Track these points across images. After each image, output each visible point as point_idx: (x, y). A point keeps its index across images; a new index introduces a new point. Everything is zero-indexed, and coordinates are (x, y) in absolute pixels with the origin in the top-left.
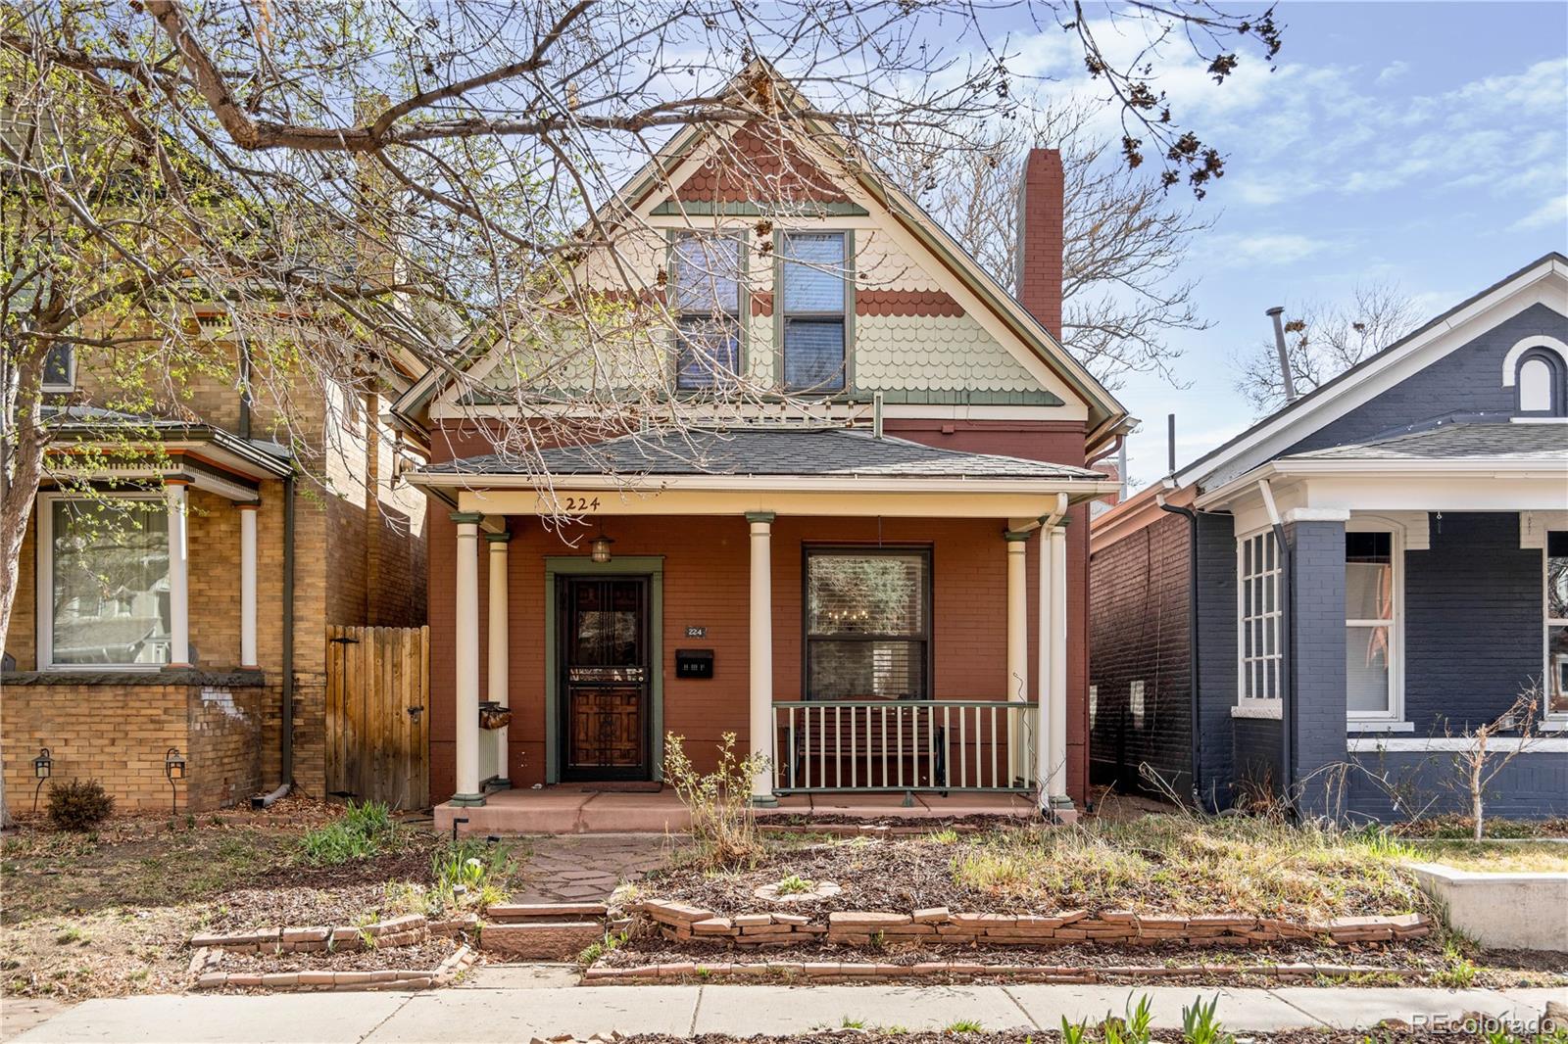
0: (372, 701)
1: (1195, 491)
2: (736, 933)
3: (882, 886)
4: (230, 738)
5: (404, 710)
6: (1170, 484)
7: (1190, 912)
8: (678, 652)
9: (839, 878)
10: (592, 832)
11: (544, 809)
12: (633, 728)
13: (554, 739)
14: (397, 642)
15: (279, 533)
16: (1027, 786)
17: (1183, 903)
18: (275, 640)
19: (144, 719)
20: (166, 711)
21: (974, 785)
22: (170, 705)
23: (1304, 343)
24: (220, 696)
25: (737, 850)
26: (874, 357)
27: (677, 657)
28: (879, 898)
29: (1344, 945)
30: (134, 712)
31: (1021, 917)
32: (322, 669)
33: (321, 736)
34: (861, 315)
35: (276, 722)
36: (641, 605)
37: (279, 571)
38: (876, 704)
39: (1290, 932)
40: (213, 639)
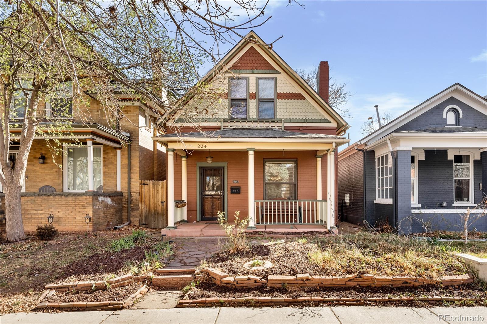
0: (151, 200)
1: (365, 145)
2: (235, 283)
3: (285, 264)
4: (110, 210)
5: (160, 202)
6: (359, 143)
7: (392, 275)
8: (231, 187)
9: (272, 259)
10: (205, 236)
11: (192, 230)
12: (220, 207)
13: (199, 209)
14: (158, 184)
15: (127, 156)
16: (324, 223)
17: (389, 271)
18: (126, 184)
19: (80, 206)
20: (86, 203)
21: (310, 222)
22: (88, 201)
23: (372, 122)
24: (106, 199)
25: (240, 248)
26: (282, 110)
27: (231, 189)
28: (285, 269)
29: (446, 287)
30: (78, 204)
31: (334, 277)
32: (138, 192)
33: (138, 209)
34: (279, 99)
35: (126, 205)
36: (221, 175)
37: (127, 166)
38: (283, 201)
39: (427, 282)
40: (109, 184)
